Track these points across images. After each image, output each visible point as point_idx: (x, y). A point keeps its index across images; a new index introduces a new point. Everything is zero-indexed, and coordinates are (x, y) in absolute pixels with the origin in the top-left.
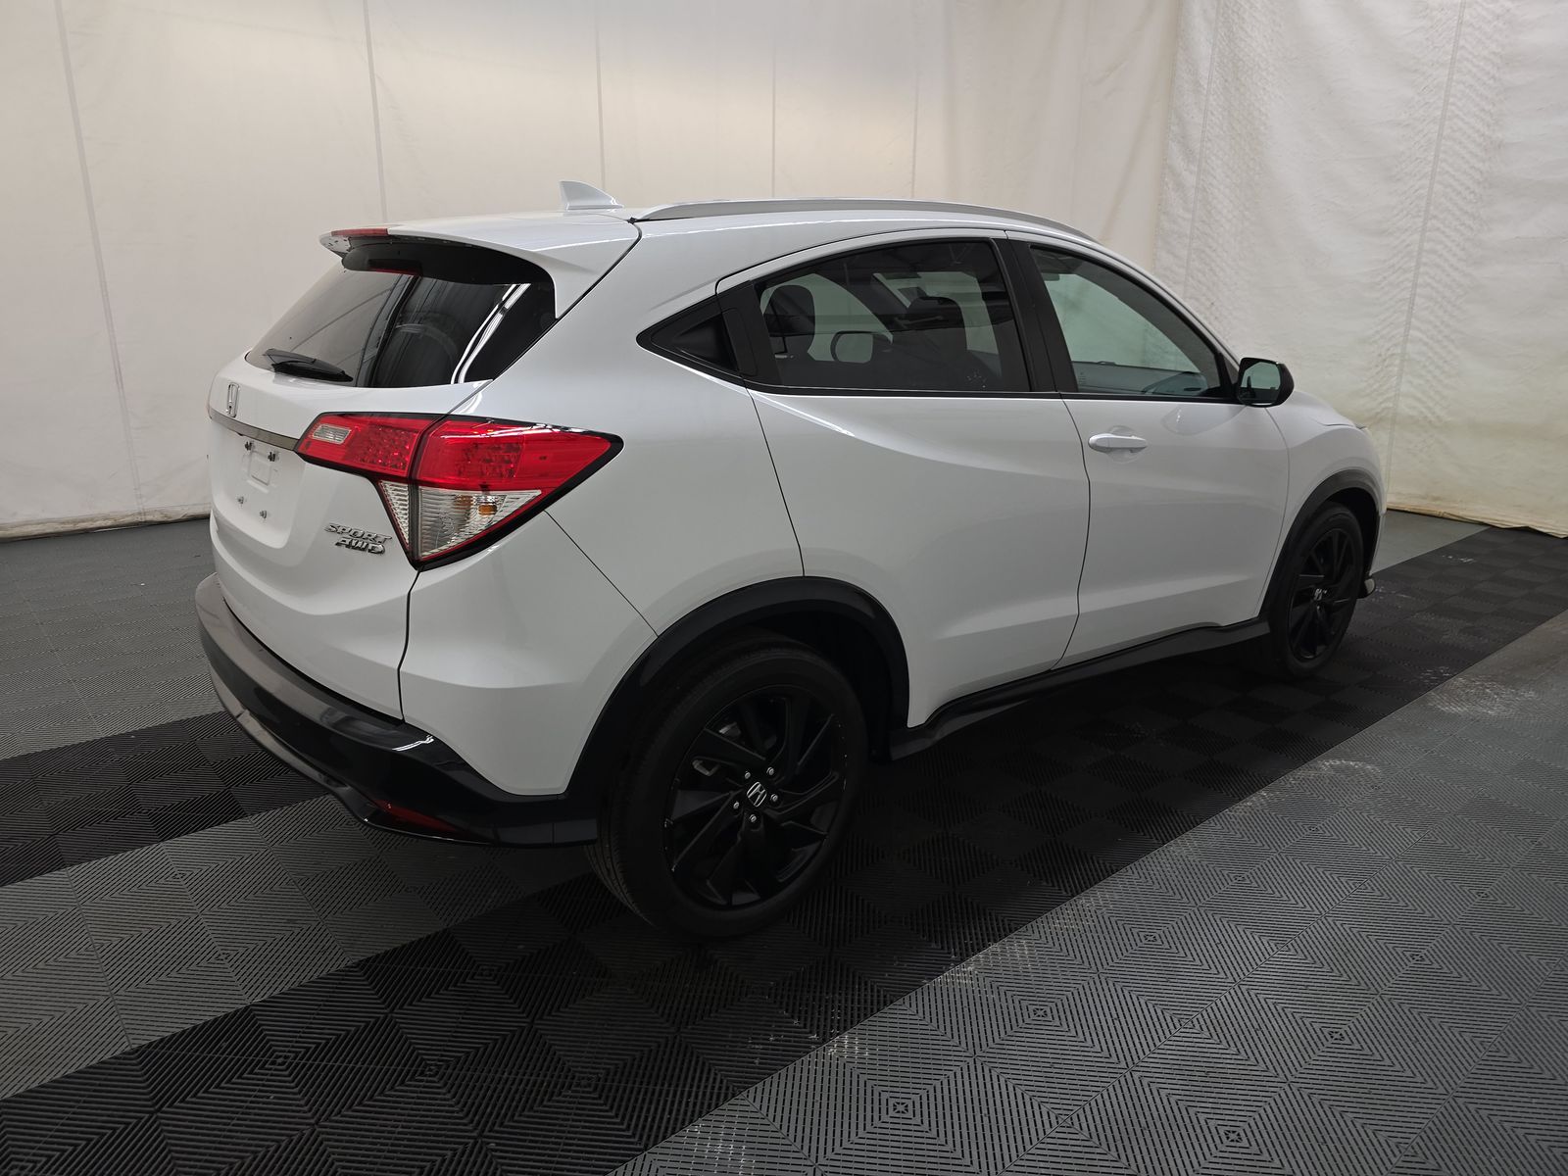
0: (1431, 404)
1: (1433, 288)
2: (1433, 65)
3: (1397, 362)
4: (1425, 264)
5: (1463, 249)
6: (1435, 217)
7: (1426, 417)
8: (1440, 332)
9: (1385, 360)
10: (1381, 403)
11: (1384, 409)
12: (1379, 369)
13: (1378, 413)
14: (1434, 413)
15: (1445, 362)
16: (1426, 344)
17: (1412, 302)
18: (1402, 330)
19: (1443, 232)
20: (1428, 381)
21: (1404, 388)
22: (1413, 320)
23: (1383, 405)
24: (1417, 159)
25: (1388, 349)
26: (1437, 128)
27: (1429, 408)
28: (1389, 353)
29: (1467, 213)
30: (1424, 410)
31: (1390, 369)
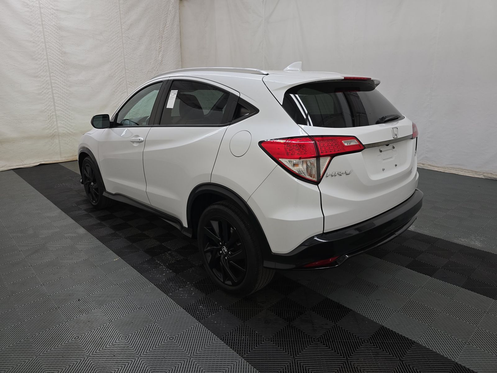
0: (69, 128)
1: (59, 94)
2: (36, 24)
3: (55, 117)
4: (54, 87)
5: (64, 82)
6: (53, 73)
7: (68, 132)
8: (65, 107)
9: (51, 117)
10: (53, 131)
11: (55, 132)
12: (49, 120)
13: (53, 134)
14: (70, 131)
15: (69, 115)
16: (62, 111)
17: (54, 99)
18: (53, 107)
19: (56, 77)
20: (66, 122)
21: (59, 125)
22: (55, 104)
23: (54, 131)
24: (41, 54)
25: (51, 114)
26: (44, 45)
27: (68, 130)
28: (51, 115)
29: (62, 72)
30: (67, 130)
31: (53, 119)
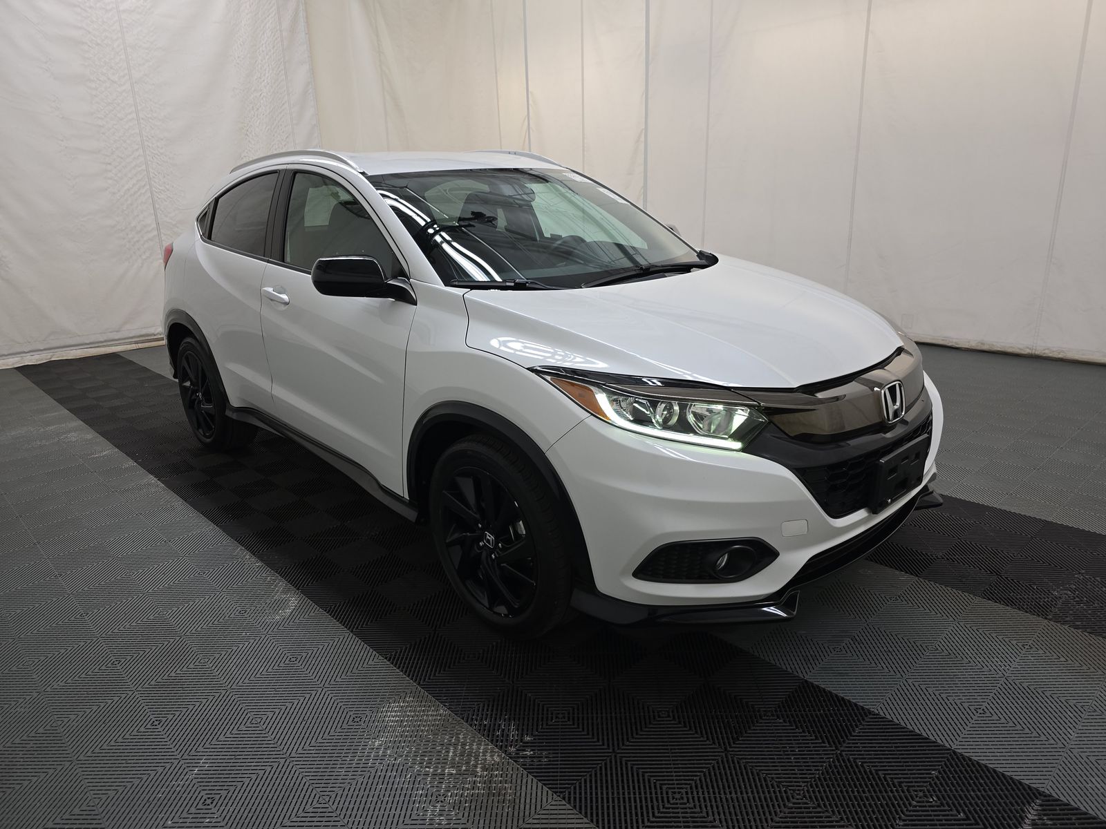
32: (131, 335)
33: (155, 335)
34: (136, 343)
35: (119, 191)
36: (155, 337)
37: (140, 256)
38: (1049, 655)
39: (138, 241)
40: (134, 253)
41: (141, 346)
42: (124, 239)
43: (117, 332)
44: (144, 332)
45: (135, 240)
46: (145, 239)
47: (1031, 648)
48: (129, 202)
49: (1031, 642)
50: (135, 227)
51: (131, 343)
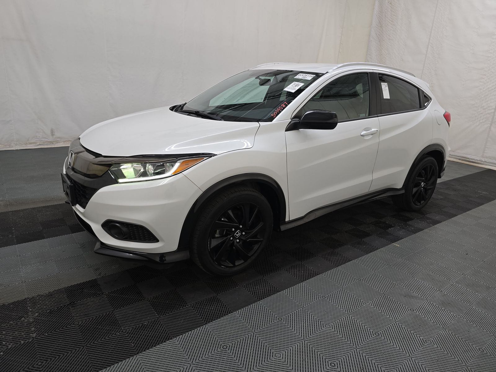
32: (458, 155)
33: (469, 159)
34: (460, 159)
35: (484, 88)
36: (469, 160)
37: (480, 121)
38: (13, 285)
39: (482, 113)
40: (478, 119)
41: (460, 161)
42: (476, 111)
43: (453, 152)
44: (465, 156)
45: (481, 112)
46: (486, 113)
47: (22, 283)
48: (486, 94)
49: (24, 285)
50: (484, 106)
51: (457, 159)
